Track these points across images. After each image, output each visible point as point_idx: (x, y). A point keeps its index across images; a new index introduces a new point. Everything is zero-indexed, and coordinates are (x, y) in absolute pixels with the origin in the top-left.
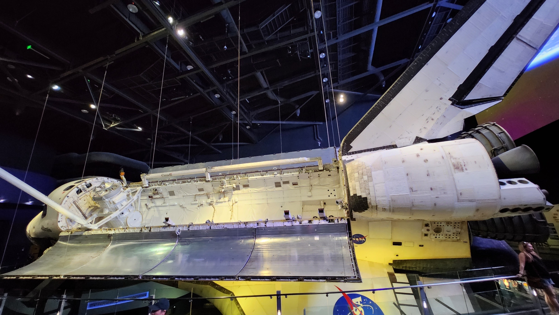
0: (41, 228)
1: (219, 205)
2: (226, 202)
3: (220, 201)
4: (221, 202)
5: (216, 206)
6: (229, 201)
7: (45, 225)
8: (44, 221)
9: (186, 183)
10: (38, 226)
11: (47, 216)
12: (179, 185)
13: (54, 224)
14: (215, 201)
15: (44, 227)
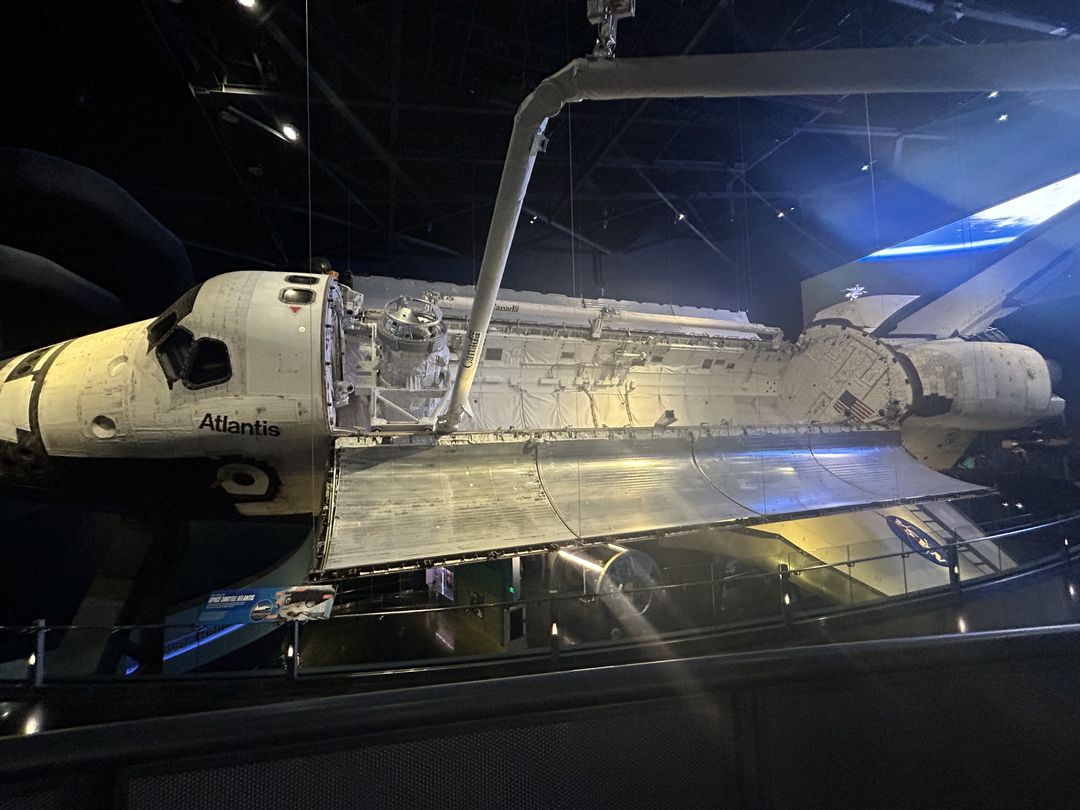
0: (203, 424)
2: (613, 386)
3: (604, 384)
4: (606, 386)
5: (593, 393)
7: (240, 412)
8: (213, 399)
9: (539, 334)
10: (155, 417)
11: (244, 383)
12: (522, 336)
13: (306, 412)
14: (592, 382)
15: (229, 421)
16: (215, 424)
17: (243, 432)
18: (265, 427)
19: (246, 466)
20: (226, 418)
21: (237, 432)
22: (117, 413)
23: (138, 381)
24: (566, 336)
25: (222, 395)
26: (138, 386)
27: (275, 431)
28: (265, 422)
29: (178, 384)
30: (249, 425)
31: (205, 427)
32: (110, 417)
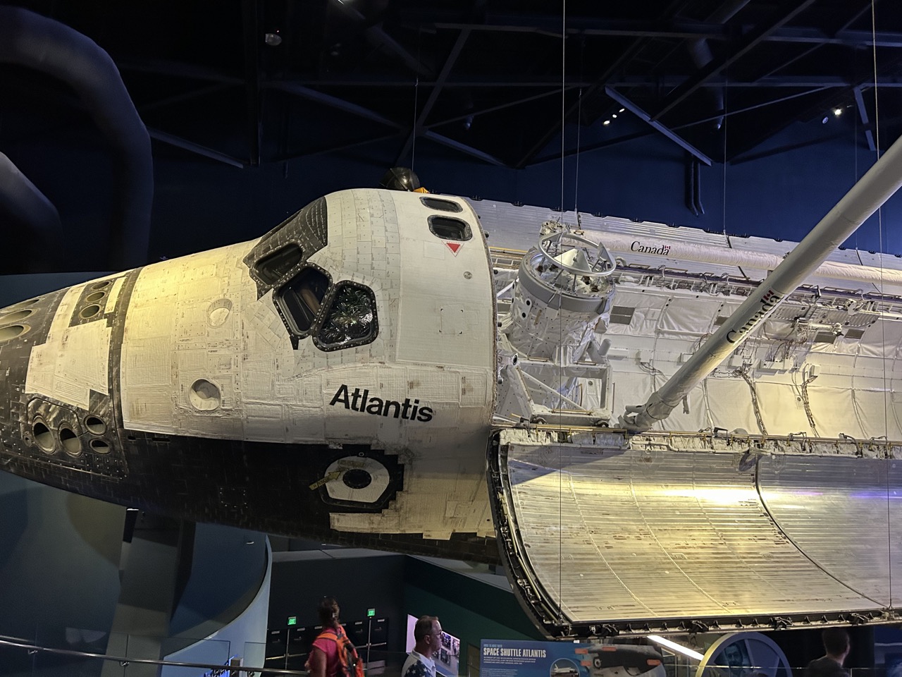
0: (336, 399)
1: (765, 377)
2: (784, 371)
3: (772, 368)
4: (774, 372)
5: (755, 380)
6: (795, 370)
7: (385, 384)
8: (351, 365)
9: (689, 288)
10: (273, 386)
11: (392, 346)
12: (665, 290)
13: (472, 390)
14: (755, 364)
15: (370, 397)
16: (351, 399)
17: (386, 414)
18: (415, 408)
19: (369, 460)
20: (366, 392)
21: (379, 413)
22: (224, 377)
23: (251, 334)
24: (726, 293)
25: (362, 361)
26: (251, 342)
27: (426, 415)
28: (417, 402)
29: (307, 343)
30: (396, 404)
31: (337, 403)
32: (214, 382)
